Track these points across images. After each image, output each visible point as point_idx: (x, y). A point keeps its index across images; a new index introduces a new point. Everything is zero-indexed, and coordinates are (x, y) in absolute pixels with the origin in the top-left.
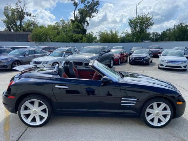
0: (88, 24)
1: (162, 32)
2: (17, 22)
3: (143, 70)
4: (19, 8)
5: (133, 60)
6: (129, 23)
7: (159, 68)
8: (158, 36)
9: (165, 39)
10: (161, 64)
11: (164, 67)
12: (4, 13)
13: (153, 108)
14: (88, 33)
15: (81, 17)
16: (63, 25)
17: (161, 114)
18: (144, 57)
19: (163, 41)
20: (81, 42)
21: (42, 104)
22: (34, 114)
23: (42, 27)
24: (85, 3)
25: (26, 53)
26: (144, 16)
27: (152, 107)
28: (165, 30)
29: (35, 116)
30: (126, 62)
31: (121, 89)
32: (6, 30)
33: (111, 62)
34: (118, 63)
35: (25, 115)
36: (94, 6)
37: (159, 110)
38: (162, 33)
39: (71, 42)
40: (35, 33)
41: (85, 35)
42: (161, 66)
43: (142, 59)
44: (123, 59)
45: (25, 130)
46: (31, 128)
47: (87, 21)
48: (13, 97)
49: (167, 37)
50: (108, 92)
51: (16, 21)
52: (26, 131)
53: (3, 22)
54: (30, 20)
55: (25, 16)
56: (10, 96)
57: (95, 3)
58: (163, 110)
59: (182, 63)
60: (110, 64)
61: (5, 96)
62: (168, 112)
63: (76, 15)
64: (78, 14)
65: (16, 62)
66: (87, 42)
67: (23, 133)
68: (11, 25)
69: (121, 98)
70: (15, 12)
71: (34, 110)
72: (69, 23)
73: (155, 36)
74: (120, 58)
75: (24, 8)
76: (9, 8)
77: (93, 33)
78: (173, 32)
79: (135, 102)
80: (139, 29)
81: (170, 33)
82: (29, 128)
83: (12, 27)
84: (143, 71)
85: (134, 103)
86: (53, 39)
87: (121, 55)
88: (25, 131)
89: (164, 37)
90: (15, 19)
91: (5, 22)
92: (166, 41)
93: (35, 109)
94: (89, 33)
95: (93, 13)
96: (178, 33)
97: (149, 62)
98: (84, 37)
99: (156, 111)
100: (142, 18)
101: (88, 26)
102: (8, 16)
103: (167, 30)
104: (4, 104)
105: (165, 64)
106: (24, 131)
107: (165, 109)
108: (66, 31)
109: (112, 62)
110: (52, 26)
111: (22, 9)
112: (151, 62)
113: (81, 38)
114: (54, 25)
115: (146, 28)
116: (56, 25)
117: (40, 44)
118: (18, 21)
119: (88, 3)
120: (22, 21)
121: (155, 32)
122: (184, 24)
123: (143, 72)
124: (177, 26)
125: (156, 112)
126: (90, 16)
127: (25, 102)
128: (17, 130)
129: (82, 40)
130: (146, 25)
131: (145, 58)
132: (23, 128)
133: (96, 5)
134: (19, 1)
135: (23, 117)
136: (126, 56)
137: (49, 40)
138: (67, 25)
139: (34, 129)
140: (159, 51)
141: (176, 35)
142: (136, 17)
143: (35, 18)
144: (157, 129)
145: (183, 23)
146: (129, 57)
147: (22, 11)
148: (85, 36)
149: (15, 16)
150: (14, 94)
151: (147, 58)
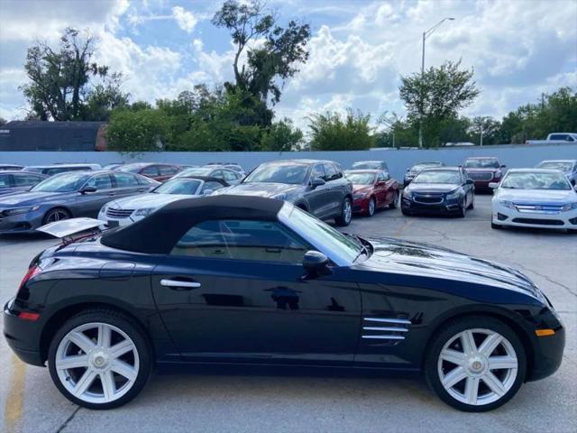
0: (278, 94)
1: (507, 115)
2: (65, 93)
3: (443, 232)
4: (72, 52)
5: (413, 203)
6: (402, 91)
7: (495, 227)
8: (494, 127)
9: (514, 137)
10: (499, 214)
11: (508, 222)
12: (28, 67)
13: (461, 349)
14: (278, 122)
15: (255, 74)
16: (202, 100)
17: (486, 366)
18: (445, 194)
19: (509, 143)
20: (257, 149)
21: (123, 339)
22: (97, 368)
23: (140, 107)
24: (269, 34)
25: (87, 185)
26: (447, 69)
27: (457, 346)
28: (515, 110)
29: (98, 375)
30: (393, 207)
31: (360, 290)
32: (30, 118)
33: (343, 207)
34: (368, 211)
35: (70, 370)
36: (296, 41)
37: (481, 354)
38: (505, 119)
39: (226, 150)
40: (119, 124)
41: (267, 128)
42: (499, 218)
43: (439, 200)
44: (383, 200)
45: (68, 417)
46: (88, 410)
47: (273, 87)
48: (35, 316)
49: (520, 130)
50: (333, 300)
51: (62, 91)
52: (72, 420)
53: (22, 92)
54: (104, 86)
55: (90, 74)
56: (26, 314)
57: (298, 31)
58: (493, 355)
59: (564, 210)
60: (343, 216)
61: (12, 311)
62: (510, 361)
63: (240, 70)
64: (247, 66)
65: (56, 213)
66: (274, 149)
67: (63, 427)
68: (46, 103)
69: (362, 316)
70: (59, 63)
71: (96, 355)
72: (220, 92)
73: (485, 128)
74: (373, 196)
75: (87, 51)
76: (42, 50)
77: (291, 121)
78: (540, 115)
79: (406, 330)
80: (432, 109)
81: (530, 119)
82: (83, 411)
83: (50, 108)
84: (444, 235)
85: (401, 334)
86: (172, 143)
87: (376, 186)
88: (69, 420)
89: (511, 132)
90: (59, 84)
91: (28, 93)
92: (518, 142)
93: (100, 354)
94: (281, 124)
95: (293, 60)
96: (554, 120)
97: (461, 208)
98: (265, 135)
99: (470, 356)
100: (442, 76)
101: (278, 100)
102: (38, 74)
103: (521, 110)
104: (7, 336)
105: (512, 214)
106: (65, 420)
107: (500, 351)
108: (213, 116)
109: (348, 208)
110: (169, 103)
111: (81, 54)
112: (471, 207)
113: (255, 136)
114: (175, 102)
115: (455, 103)
116: (181, 100)
117: (133, 156)
118: (69, 89)
119: (276, 32)
120: (80, 90)
121: (482, 117)
122: (571, 90)
123: (442, 237)
124: (550, 98)
125: (472, 360)
126: (284, 71)
127: (69, 331)
128: (44, 417)
129: (260, 144)
130: (455, 97)
131: (449, 197)
132: (63, 410)
133: (302, 39)
134: (72, 31)
135: (62, 377)
136: (391, 189)
137: (159, 144)
138: (213, 99)
139: (97, 413)
140: (495, 173)
141: (550, 124)
142: (423, 73)
143: (117, 79)
144: (477, 414)
145: (569, 86)
146: (401, 191)
147: (80, 61)
148: (268, 132)
149: (60, 75)
150: (40, 306)
151: (456, 196)
